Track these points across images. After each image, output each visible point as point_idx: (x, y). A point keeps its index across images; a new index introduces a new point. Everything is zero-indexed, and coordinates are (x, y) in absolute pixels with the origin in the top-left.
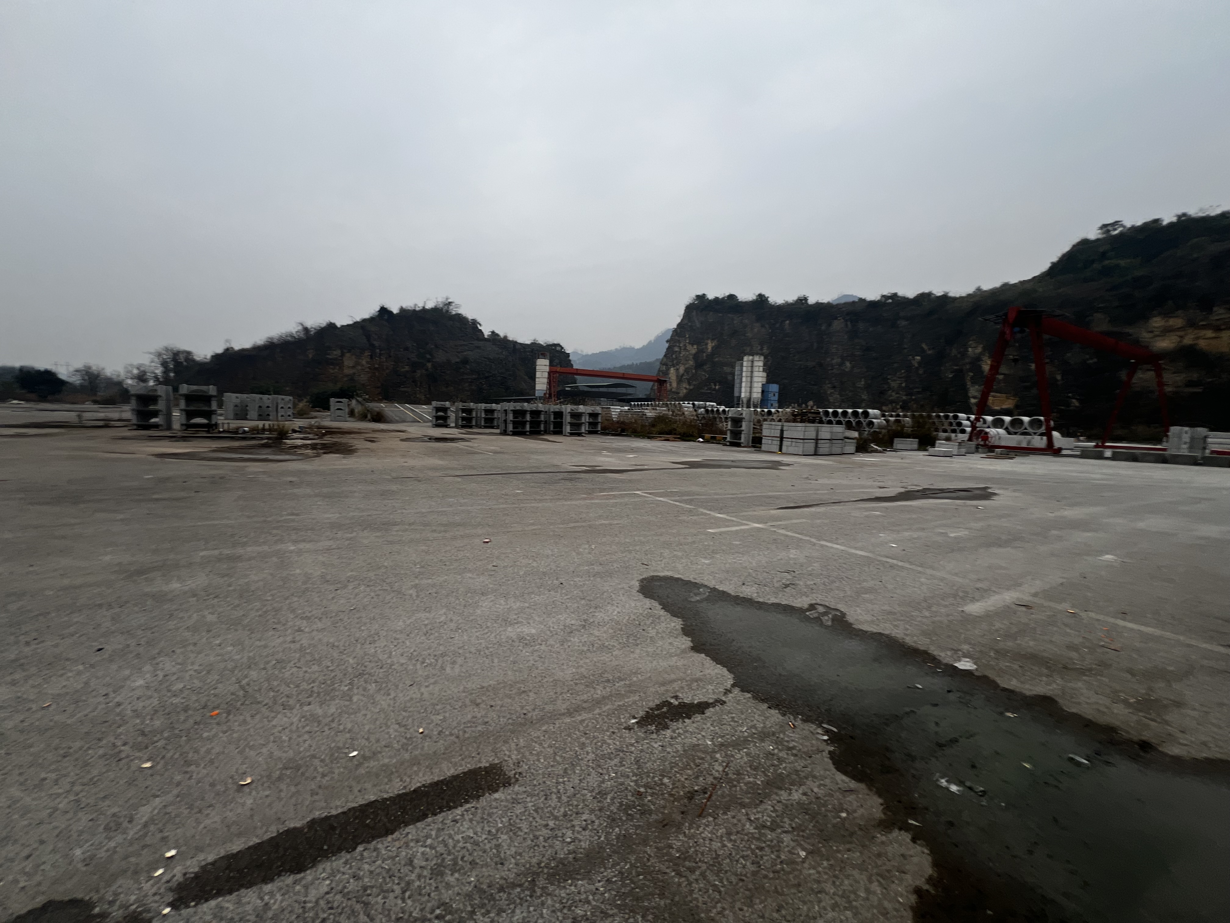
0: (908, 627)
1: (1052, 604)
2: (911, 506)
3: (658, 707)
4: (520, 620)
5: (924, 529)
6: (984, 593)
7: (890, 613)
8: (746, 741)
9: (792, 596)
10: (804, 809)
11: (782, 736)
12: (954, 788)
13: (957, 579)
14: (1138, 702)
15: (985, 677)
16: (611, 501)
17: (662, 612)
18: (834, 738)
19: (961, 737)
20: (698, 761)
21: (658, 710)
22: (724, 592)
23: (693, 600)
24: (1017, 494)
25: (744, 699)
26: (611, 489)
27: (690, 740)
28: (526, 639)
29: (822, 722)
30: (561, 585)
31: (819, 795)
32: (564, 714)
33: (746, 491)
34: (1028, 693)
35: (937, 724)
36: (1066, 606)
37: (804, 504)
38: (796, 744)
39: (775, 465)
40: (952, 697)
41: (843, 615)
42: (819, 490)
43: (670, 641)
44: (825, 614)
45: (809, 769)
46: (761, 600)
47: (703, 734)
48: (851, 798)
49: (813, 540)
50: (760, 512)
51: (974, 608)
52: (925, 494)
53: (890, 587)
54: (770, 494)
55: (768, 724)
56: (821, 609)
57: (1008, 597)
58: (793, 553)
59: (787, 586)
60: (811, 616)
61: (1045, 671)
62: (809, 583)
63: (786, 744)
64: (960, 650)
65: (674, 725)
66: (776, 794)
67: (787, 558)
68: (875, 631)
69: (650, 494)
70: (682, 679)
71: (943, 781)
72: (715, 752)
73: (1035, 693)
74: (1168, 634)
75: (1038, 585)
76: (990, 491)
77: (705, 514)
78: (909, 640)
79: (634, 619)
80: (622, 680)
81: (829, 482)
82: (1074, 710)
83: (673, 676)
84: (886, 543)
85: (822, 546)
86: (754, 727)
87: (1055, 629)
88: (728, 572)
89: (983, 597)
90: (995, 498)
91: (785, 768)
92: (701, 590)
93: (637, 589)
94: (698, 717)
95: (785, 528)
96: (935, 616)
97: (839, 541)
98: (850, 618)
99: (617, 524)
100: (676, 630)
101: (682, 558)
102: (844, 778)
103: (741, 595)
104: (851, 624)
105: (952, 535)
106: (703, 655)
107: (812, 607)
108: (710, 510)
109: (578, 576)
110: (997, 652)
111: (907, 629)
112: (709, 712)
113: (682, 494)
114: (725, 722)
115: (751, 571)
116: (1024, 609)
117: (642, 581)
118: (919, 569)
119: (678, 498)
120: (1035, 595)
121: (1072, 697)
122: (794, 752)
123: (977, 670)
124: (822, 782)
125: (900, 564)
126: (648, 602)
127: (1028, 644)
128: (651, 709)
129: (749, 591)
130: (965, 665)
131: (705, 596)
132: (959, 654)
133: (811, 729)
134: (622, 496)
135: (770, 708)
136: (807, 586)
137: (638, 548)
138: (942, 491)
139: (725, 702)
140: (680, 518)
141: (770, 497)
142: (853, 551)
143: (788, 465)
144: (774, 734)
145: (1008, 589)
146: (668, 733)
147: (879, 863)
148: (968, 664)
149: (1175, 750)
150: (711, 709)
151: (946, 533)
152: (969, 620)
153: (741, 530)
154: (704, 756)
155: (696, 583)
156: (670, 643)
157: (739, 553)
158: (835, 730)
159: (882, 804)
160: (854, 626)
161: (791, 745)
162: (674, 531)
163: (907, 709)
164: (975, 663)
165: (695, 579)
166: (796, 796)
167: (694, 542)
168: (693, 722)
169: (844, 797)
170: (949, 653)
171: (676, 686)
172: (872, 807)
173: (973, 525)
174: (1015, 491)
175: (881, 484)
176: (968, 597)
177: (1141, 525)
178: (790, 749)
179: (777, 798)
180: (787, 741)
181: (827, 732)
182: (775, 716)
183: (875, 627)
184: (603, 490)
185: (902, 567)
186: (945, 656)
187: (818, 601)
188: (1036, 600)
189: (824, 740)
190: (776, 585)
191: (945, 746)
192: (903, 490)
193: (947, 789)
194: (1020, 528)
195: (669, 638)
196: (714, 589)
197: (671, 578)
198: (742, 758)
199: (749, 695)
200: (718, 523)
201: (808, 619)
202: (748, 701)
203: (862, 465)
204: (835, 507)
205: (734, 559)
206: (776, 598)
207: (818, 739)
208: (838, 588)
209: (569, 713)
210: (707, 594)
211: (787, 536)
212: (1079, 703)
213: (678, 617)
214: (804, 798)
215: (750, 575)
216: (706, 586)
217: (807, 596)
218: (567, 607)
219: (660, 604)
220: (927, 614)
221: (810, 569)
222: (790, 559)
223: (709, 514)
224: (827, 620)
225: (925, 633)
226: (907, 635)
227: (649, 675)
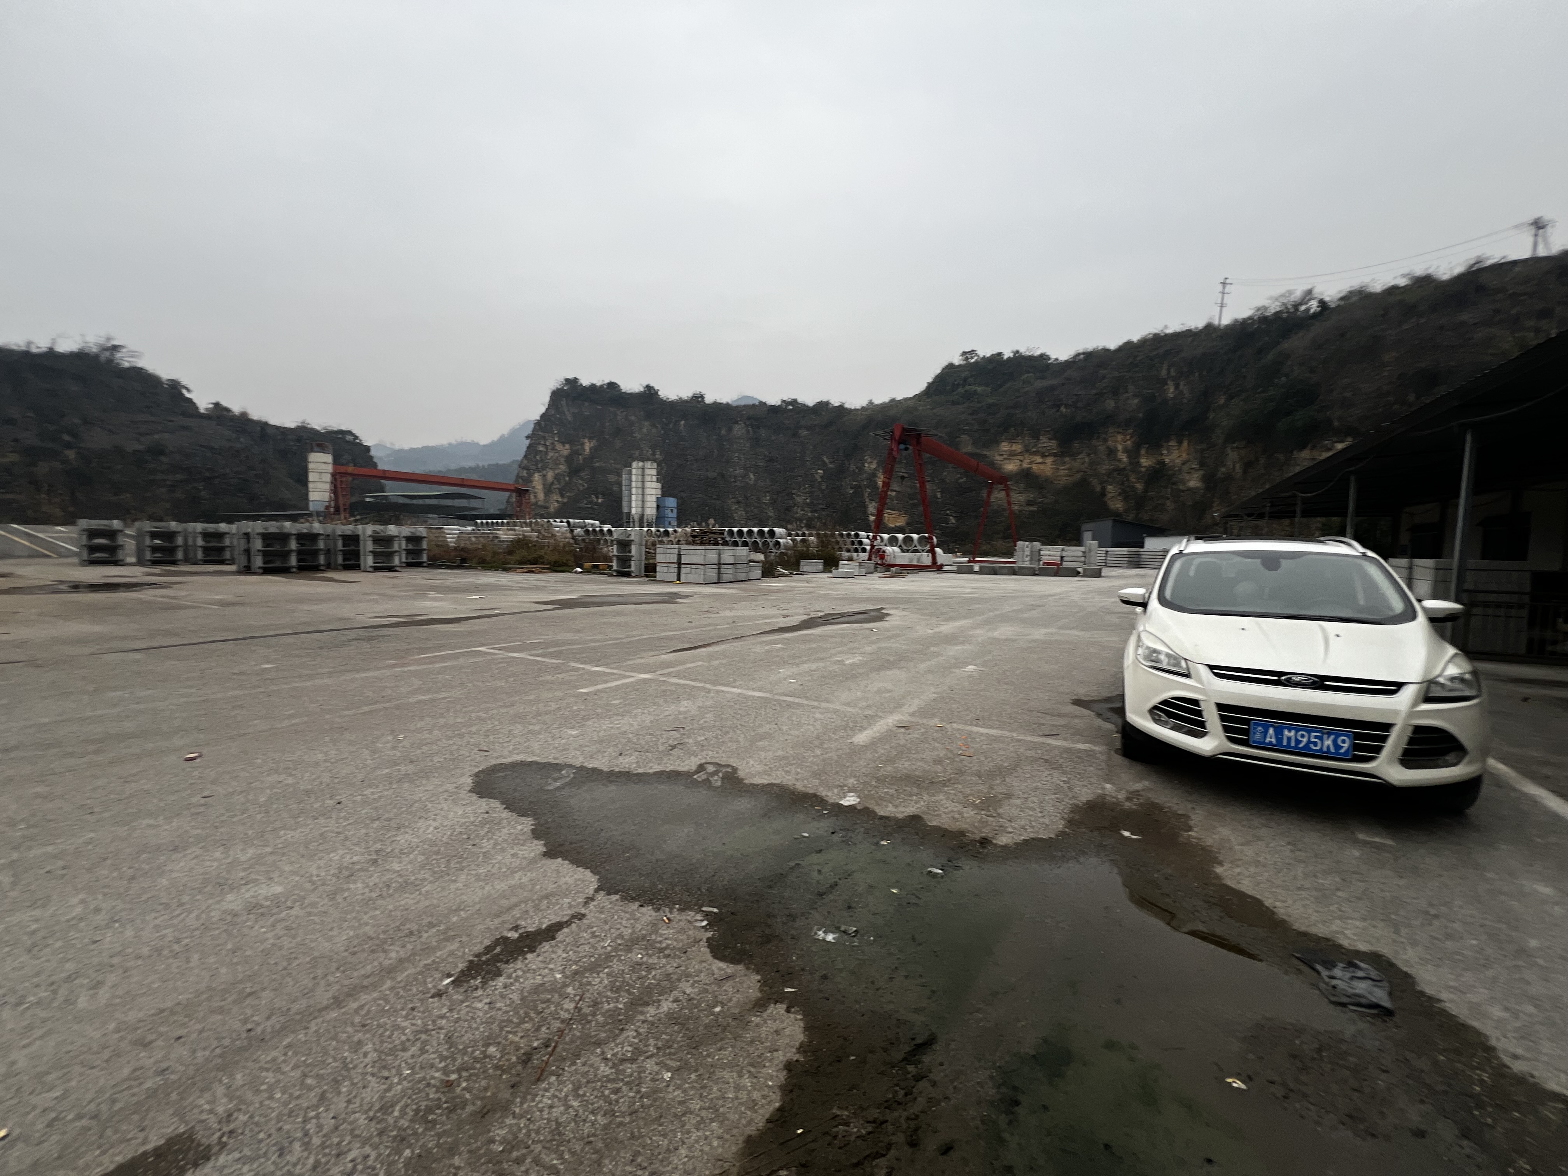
0: (799, 770)
1: (925, 721)
2: (812, 634)
3: (488, 949)
4: (253, 876)
5: (822, 659)
6: (871, 720)
7: (784, 758)
8: (608, 957)
9: (679, 758)
10: (673, 1018)
11: (653, 937)
12: (830, 938)
13: (849, 709)
14: (982, 802)
15: (866, 809)
16: (437, 666)
17: (506, 814)
18: (714, 921)
19: (840, 879)
20: (540, 1007)
21: (486, 954)
22: (594, 770)
23: (550, 788)
24: (905, 613)
25: (611, 903)
26: (440, 648)
27: (532, 981)
28: (262, 906)
29: (702, 906)
30: (338, 806)
31: (692, 995)
32: (326, 1008)
33: (635, 633)
34: (900, 816)
35: (819, 871)
36: (936, 721)
37: (699, 644)
38: (669, 942)
39: (672, 598)
40: (836, 838)
41: (735, 770)
42: (718, 625)
43: (513, 852)
44: (715, 773)
45: (683, 968)
46: (640, 771)
47: (551, 966)
48: (728, 987)
49: (708, 686)
50: (649, 659)
51: (862, 738)
52: (828, 619)
53: (785, 728)
54: (663, 634)
55: (638, 926)
56: (711, 769)
57: (892, 720)
58: (685, 705)
59: (674, 747)
60: (699, 779)
61: (915, 790)
62: (699, 739)
63: (658, 945)
64: (845, 786)
65: (509, 968)
66: (642, 1013)
67: (677, 713)
68: (766, 782)
69: (500, 649)
70: (525, 902)
71: (820, 933)
72: (565, 986)
73: (906, 814)
74: (1007, 734)
75: (915, 704)
76: (884, 611)
77: (578, 669)
78: (800, 787)
79: (461, 833)
80: (434, 926)
81: (731, 614)
82: (934, 823)
83: (514, 900)
84: (785, 679)
85: (718, 692)
86: (620, 936)
87: (927, 746)
88: (601, 741)
89: (870, 725)
90: (888, 618)
91: (654, 977)
92: (564, 772)
93: (469, 788)
94: (546, 946)
95: (678, 675)
96: (827, 753)
97: (738, 684)
98: (741, 774)
99: (445, 698)
100: (524, 834)
101: (540, 733)
102: (722, 965)
103: (617, 770)
104: (743, 779)
105: (847, 662)
106: (559, 860)
107: (701, 768)
108: (584, 663)
109: (370, 786)
110: (878, 779)
111: (798, 773)
112: (560, 936)
113: (547, 644)
114: (583, 941)
115: (631, 736)
116: (903, 730)
117: (477, 775)
118: (816, 704)
119: (540, 651)
120: (912, 715)
121: (935, 811)
122: (667, 952)
123: (859, 803)
124: (697, 979)
125: (797, 700)
126: (483, 804)
127: (904, 765)
128: (477, 956)
129: (628, 763)
130: (850, 800)
131: (568, 780)
132: (844, 790)
133: (689, 918)
134: (455, 657)
135: (641, 906)
136: (697, 743)
137: (474, 729)
138: (842, 615)
139: (584, 915)
140: (541, 679)
141: (662, 638)
142: (751, 693)
143: (687, 597)
144: (644, 937)
145: (891, 713)
146: (501, 981)
147: (751, 1050)
148: (852, 798)
149: (1003, 840)
150: (566, 930)
151: (843, 661)
152: (856, 751)
153: (623, 684)
154: (549, 997)
155: (557, 764)
156: (513, 855)
157: (617, 715)
158: (716, 910)
159: (759, 981)
160: (746, 781)
161: (664, 945)
162: (532, 697)
163: (792, 864)
164: (859, 797)
165: (557, 759)
166: (666, 1006)
167: (559, 709)
168: (538, 956)
169: (720, 987)
170: (836, 791)
171: (517, 913)
172: (749, 988)
173: (868, 649)
174: (904, 610)
175: (785, 612)
176: (856, 726)
177: (996, 634)
178: (661, 950)
179: (642, 1018)
180: (660, 942)
181: (707, 915)
182: (648, 913)
183: (766, 777)
184: (422, 650)
185: (799, 704)
186: (831, 796)
187: (709, 760)
188: (913, 719)
189: (703, 927)
190: (661, 748)
191: (825, 893)
192: (805, 617)
193: (824, 940)
194: (905, 647)
195: (512, 848)
196: (582, 768)
197: (523, 764)
198: (601, 982)
199: (618, 897)
200: (595, 678)
201: (696, 783)
202: (615, 905)
203: (768, 592)
204: (737, 645)
205: (611, 723)
206: (659, 764)
207: (695, 927)
208: (731, 739)
209: (338, 1002)
210: (572, 776)
211: (678, 685)
212: (939, 815)
213: (528, 816)
214: (675, 1005)
215: (629, 740)
216: (571, 766)
217: (696, 756)
218: (346, 838)
219: (502, 803)
220: (818, 752)
221: (702, 722)
222: (680, 713)
223: (583, 669)
224: (717, 781)
225: (815, 774)
226: (797, 780)
227: (477, 907)
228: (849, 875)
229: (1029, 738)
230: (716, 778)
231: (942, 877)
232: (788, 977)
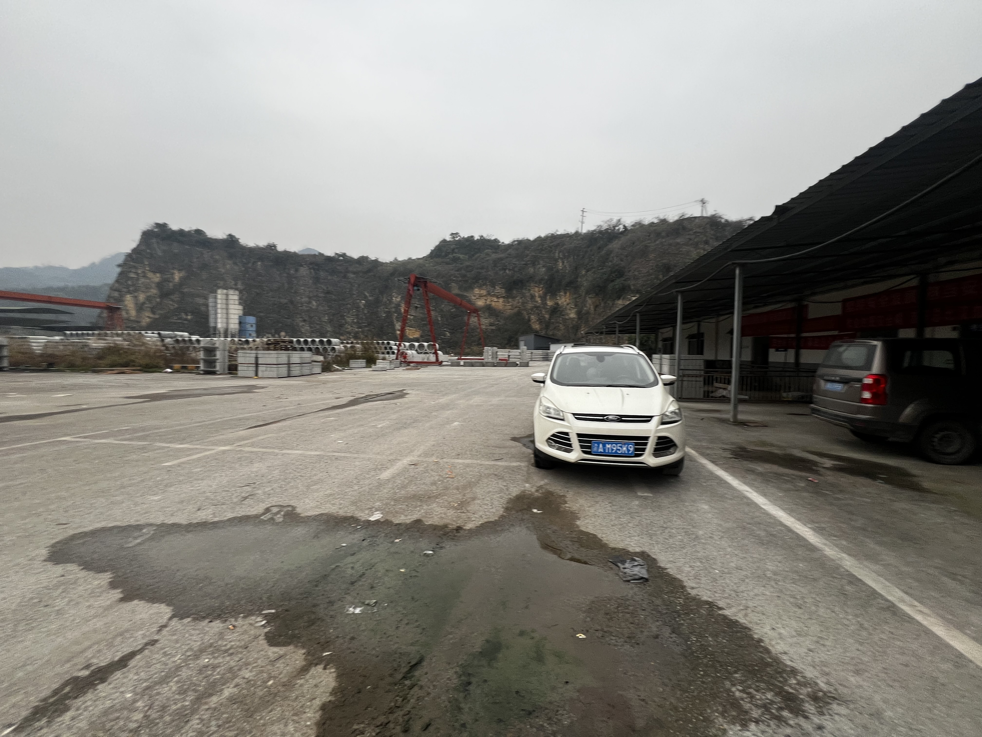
0: (341, 502)
1: (427, 459)
2: (356, 409)
3: (56, 692)
5: (362, 425)
6: (392, 462)
7: (331, 495)
8: (178, 668)
9: (250, 506)
10: (232, 700)
11: (220, 643)
12: (358, 611)
13: (379, 457)
14: (459, 505)
15: (387, 520)
17: (83, 574)
19: (366, 570)
20: (108, 726)
21: (53, 696)
22: (173, 525)
23: (130, 545)
24: (417, 392)
25: (183, 626)
26: (19, 441)
27: (101, 707)
29: (263, 610)
31: (251, 678)
33: (217, 416)
34: (408, 522)
35: (353, 568)
36: (434, 459)
37: (272, 421)
38: (233, 643)
39: (250, 389)
40: (365, 543)
41: (294, 508)
42: (288, 406)
43: (88, 604)
44: (278, 513)
45: (243, 660)
46: (216, 519)
47: (122, 689)
48: (280, 664)
49: (276, 451)
50: (230, 435)
51: (386, 475)
52: (367, 399)
53: (333, 474)
54: (241, 416)
55: (207, 638)
56: (275, 510)
57: (406, 461)
58: (257, 467)
59: (245, 498)
60: (266, 519)
61: (419, 503)
62: (267, 489)
63: (223, 648)
64: (373, 507)
65: (78, 702)
66: (206, 703)
67: (249, 473)
68: (317, 513)
69: (85, 437)
70: (98, 643)
71: (351, 609)
72: (135, 701)
73: (412, 520)
74: (475, 462)
75: (422, 449)
76: (404, 392)
77: (164, 448)
78: (342, 513)
79: (32, 598)
81: (297, 399)
82: (430, 523)
83: (87, 643)
84: (335, 441)
85: (283, 454)
86: (191, 649)
87: (427, 474)
88: (182, 502)
89: (392, 465)
90: (407, 396)
91: (218, 674)
92: (144, 531)
93: (43, 558)
94: (118, 674)
95: (252, 445)
96: (362, 488)
97: (299, 447)
98: (298, 510)
99: (20, 484)
100: (101, 587)
101: (123, 502)
102: (276, 649)
103: (195, 521)
104: (300, 514)
105: (379, 426)
106: (136, 602)
107: (268, 510)
108: (170, 442)
110: (395, 500)
111: (341, 504)
112: (132, 663)
113: (135, 430)
114: (154, 661)
115: (209, 494)
116: (413, 466)
117: (53, 546)
118: (356, 455)
119: (128, 436)
120: (420, 456)
121: (430, 515)
122: (231, 651)
123: (382, 517)
124: (255, 665)
125: (343, 455)
126: (59, 569)
127: (412, 489)
128: (43, 700)
129: (206, 515)
130: (376, 516)
131: (147, 536)
132: (372, 510)
133: (251, 622)
134: (36, 447)
135: (211, 622)
136: (264, 493)
137: (52, 507)
138: (377, 395)
139: (156, 641)
140: (127, 459)
141: (240, 419)
142: (309, 453)
143: (263, 388)
144: (211, 645)
145: (406, 456)
146: (68, 715)
148: (378, 515)
149: (469, 526)
150: (138, 657)
151: (376, 425)
152: (381, 484)
153: (204, 456)
154: (118, 715)
155: (138, 525)
156: (89, 606)
157: (198, 479)
158: (273, 611)
159: (304, 654)
160: (302, 515)
161: (228, 647)
162: (117, 474)
163: (333, 566)
164: (382, 513)
165: (138, 521)
166: (227, 692)
167: (143, 481)
168: (109, 684)
169: (274, 666)
170: (367, 512)
171: (89, 654)
172: (296, 660)
173: (394, 417)
174: (417, 390)
175: (337, 396)
176: (383, 467)
177: (471, 402)
178: (226, 651)
179: (207, 707)
180: (226, 645)
181: (266, 616)
182: (217, 625)
183: (318, 510)
185: (344, 457)
186: (363, 516)
187: (274, 504)
188: (419, 459)
189: (262, 626)
190: (235, 500)
191: (355, 582)
192: (352, 398)
193: (353, 613)
194: (417, 414)
195: (88, 601)
196: (163, 525)
197: (103, 530)
198: (170, 690)
199: (189, 619)
200: (177, 453)
201: (263, 522)
202: (187, 626)
203: (325, 383)
204: (300, 420)
205: (192, 487)
206: (232, 513)
207: (256, 627)
208: (292, 487)
210: (152, 532)
211: (252, 452)
212: (432, 517)
213: (106, 571)
214: (235, 689)
215: (207, 498)
216: (151, 525)
217: (263, 503)
219: (79, 565)
220: (356, 488)
221: (270, 477)
222: (252, 472)
223: (169, 447)
224: (279, 518)
225: (354, 503)
226: (340, 508)
227: (46, 658)
228: (373, 566)
229: (487, 463)
230: (279, 516)
231: (433, 555)
232: (325, 646)
